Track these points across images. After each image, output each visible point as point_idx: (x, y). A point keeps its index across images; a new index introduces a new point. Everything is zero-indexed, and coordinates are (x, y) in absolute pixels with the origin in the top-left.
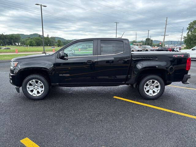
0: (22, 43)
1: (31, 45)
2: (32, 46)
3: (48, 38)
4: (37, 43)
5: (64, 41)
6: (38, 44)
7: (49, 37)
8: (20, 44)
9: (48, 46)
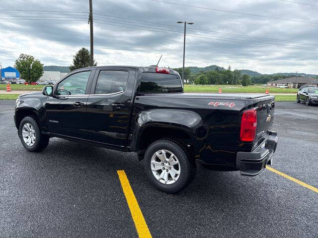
0: (190, 81)
1: (202, 82)
2: (203, 84)
3: (229, 71)
4: (211, 79)
5: (256, 77)
6: (212, 82)
7: (231, 70)
8: (188, 82)
9: (227, 84)
